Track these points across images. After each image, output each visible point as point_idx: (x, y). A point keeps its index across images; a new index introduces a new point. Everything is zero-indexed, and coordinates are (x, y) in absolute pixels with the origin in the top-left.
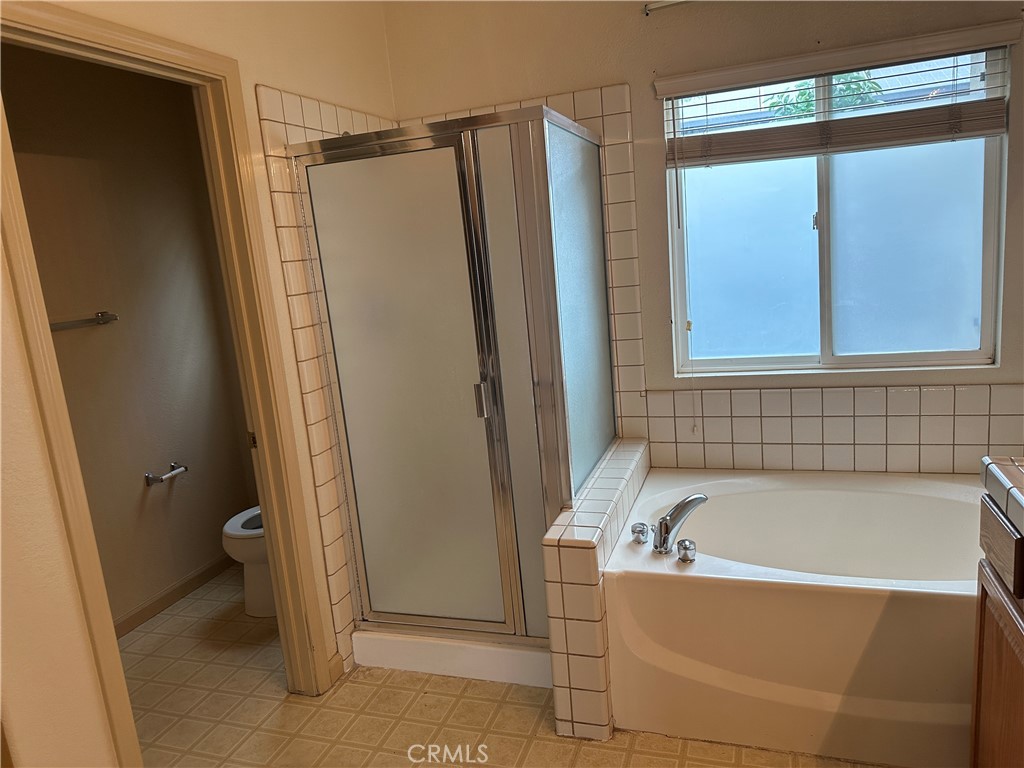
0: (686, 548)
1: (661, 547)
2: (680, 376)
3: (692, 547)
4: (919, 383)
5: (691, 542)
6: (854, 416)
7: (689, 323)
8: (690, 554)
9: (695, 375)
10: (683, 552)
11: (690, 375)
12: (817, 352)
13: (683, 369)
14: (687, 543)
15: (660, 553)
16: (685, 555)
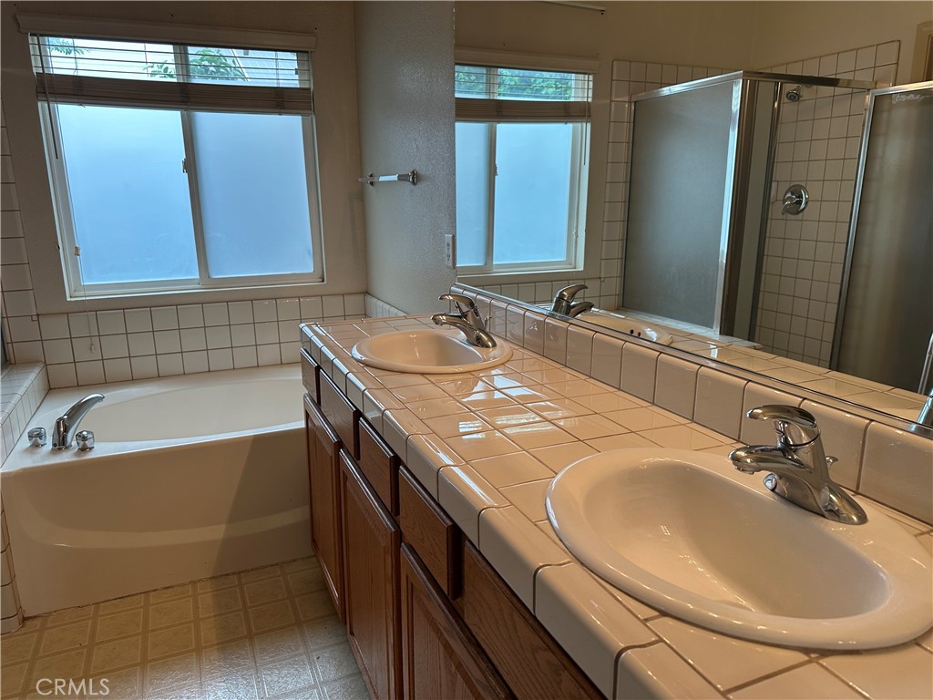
0: (84, 438)
1: (61, 444)
2: (72, 299)
3: (90, 436)
4: (275, 297)
5: (88, 432)
6: (230, 325)
7: (77, 249)
8: (88, 443)
9: (87, 298)
10: (81, 443)
11: (84, 298)
12: (196, 276)
13: (75, 294)
14: (85, 433)
15: (60, 449)
16: (84, 445)
